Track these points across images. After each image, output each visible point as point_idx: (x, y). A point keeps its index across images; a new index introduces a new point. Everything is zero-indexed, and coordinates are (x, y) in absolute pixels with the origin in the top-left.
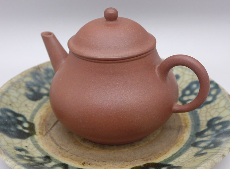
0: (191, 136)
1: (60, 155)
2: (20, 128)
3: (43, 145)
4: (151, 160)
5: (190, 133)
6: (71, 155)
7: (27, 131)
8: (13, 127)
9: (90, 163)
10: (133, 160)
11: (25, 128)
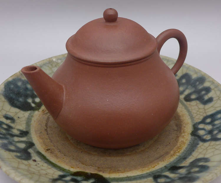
0: (165, 166)
1: (38, 135)
2: (30, 100)
3: (35, 121)
4: (103, 172)
5: (168, 163)
6: (48, 138)
7: (33, 105)
8: (23, 98)
9: (53, 152)
10: (89, 165)
11: (34, 102)
